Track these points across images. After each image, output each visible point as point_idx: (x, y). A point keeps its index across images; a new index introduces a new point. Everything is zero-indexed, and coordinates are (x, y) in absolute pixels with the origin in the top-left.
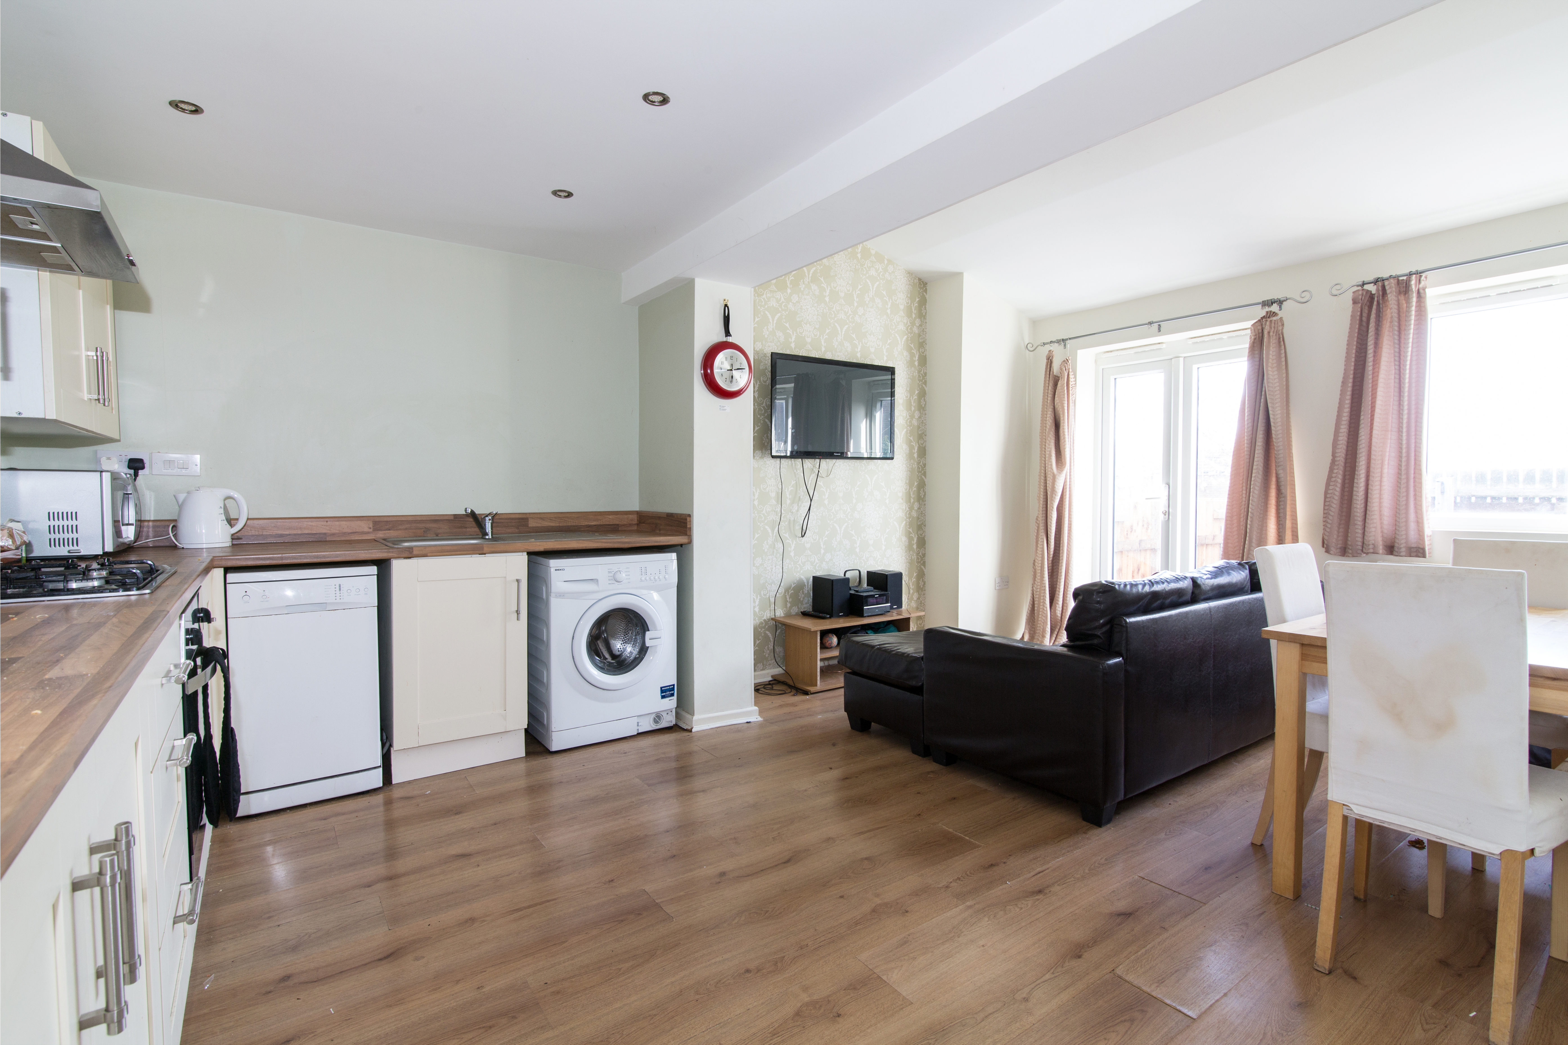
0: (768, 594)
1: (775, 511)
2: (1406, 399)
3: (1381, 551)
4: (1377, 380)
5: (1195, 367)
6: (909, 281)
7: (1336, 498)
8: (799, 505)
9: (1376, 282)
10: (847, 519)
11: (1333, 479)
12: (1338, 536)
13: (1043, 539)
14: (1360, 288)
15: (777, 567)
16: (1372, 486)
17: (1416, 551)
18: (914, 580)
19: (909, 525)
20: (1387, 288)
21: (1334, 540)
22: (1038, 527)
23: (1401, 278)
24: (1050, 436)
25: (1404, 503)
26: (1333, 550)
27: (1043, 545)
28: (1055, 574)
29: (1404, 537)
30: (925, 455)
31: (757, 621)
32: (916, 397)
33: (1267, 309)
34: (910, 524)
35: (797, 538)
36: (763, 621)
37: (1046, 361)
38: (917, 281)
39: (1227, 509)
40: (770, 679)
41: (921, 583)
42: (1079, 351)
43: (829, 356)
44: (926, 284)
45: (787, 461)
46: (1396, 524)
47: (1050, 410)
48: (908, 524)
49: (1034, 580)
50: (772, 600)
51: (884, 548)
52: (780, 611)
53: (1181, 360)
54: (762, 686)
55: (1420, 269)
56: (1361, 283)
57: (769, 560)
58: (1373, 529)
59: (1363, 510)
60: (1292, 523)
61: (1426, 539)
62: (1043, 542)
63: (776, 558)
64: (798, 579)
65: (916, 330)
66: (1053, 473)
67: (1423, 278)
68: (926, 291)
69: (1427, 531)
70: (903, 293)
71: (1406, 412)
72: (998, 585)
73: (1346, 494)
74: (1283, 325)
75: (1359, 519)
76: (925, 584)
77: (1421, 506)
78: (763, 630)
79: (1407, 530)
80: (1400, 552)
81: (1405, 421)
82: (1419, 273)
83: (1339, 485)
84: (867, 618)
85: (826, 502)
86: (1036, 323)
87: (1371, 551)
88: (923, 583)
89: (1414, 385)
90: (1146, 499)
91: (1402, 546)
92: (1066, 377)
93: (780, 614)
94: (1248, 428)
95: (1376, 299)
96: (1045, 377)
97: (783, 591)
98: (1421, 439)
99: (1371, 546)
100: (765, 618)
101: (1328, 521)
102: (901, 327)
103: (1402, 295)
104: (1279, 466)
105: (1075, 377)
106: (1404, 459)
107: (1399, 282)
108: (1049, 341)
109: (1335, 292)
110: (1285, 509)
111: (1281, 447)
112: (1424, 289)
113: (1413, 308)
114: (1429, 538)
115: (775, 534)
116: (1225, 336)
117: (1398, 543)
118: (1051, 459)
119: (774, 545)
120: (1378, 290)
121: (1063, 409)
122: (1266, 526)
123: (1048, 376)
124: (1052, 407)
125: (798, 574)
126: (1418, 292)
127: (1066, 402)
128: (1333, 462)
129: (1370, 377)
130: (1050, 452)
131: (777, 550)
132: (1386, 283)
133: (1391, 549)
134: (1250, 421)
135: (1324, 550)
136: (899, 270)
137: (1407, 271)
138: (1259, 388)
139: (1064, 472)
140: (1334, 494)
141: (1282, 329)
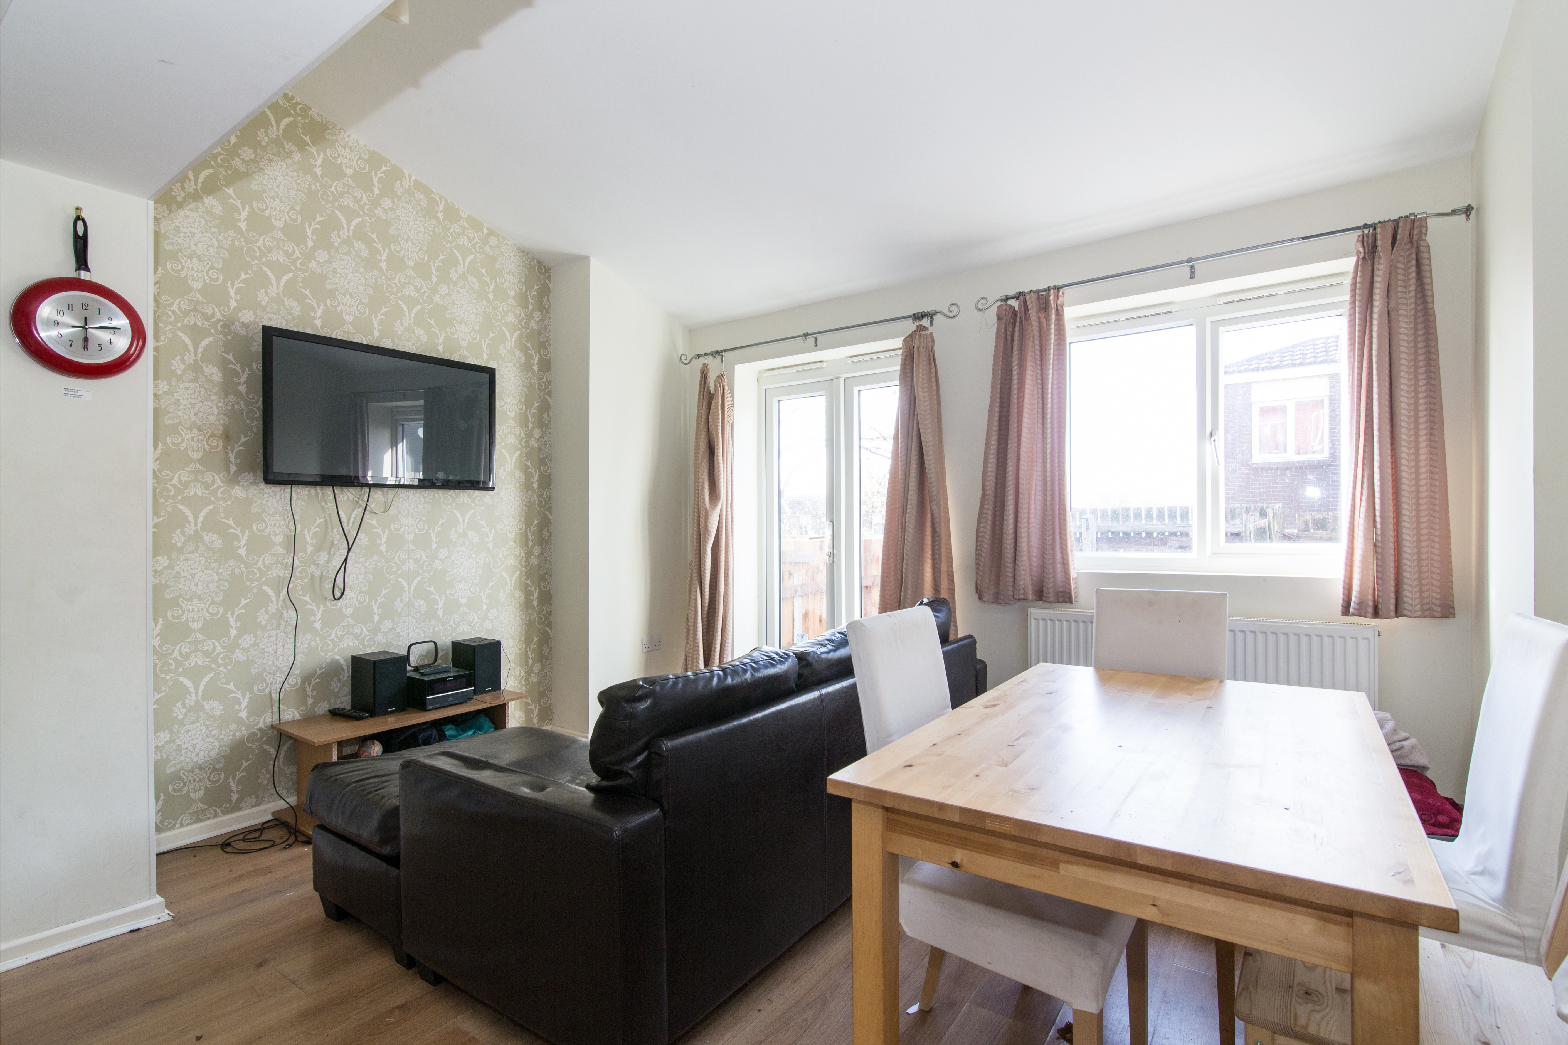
0: (268, 689)
1: (282, 564)
2: (1049, 426)
3: (1030, 597)
4: (1023, 406)
5: (856, 389)
6: (523, 262)
7: (987, 537)
8: (332, 553)
9: (1018, 296)
10: (420, 571)
11: (984, 516)
12: (990, 581)
13: (696, 588)
14: (1003, 303)
15: (286, 646)
16: (1021, 523)
17: (1063, 597)
18: (535, 646)
19: (526, 575)
20: (1028, 302)
21: (986, 585)
22: (692, 574)
23: (1041, 294)
24: (703, 464)
25: (1051, 542)
26: (986, 597)
27: (696, 596)
28: (711, 630)
29: (1052, 580)
30: (550, 485)
31: (244, 732)
32: (535, 411)
33: (918, 323)
34: (528, 575)
35: (328, 602)
36: (257, 731)
37: (700, 375)
38: (533, 263)
39: (883, 550)
40: (270, 817)
41: (546, 650)
42: (736, 366)
43: (387, 344)
44: (550, 269)
45: (307, 489)
46: (1043, 566)
47: (704, 433)
48: (524, 574)
49: (687, 639)
50: (275, 696)
51: (485, 607)
52: (293, 712)
53: (842, 381)
54: (241, 837)
55: (1058, 284)
56: (1004, 297)
57: (270, 636)
58: (1023, 572)
59: (1012, 550)
60: (948, 566)
61: (1072, 582)
62: (696, 591)
63: (285, 632)
64: (329, 661)
65: (533, 324)
66: (706, 509)
67: (1060, 294)
68: (549, 278)
69: (1073, 574)
70: (514, 276)
71: (1049, 441)
72: (646, 646)
73: (997, 532)
74: (933, 341)
75: (1009, 561)
76: (551, 650)
77: (1066, 545)
78: (257, 744)
79: (1054, 572)
80: (1049, 598)
81: (1049, 451)
82: (1058, 288)
83: (989, 522)
84: (433, 711)
85: (383, 548)
86: (692, 331)
87: (1022, 597)
88: (548, 650)
89: (1056, 411)
90: (810, 539)
91: (1050, 591)
92: (721, 395)
93: (294, 716)
94: (902, 456)
95: (1019, 315)
96: (699, 395)
97: (300, 681)
98: (1064, 471)
99: (1022, 592)
100: (261, 725)
101: (981, 563)
102: (511, 319)
103: (1042, 312)
104: (933, 501)
105: (733, 396)
106: (1049, 494)
107: (1039, 298)
108: (703, 353)
109: (980, 306)
110: (940, 549)
111: (934, 480)
112: (1062, 307)
113: (1053, 326)
114: (1074, 581)
115: (282, 598)
116: (883, 356)
117: (1047, 588)
118: (704, 491)
119: (282, 614)
120: (1020, 305)
121: (717, 433)
122: (923, 570)
123: (702, 393)
124: (706, 430)
125: (330, 654)
126: (1057, 310)
127: (720, 424)
128: (984, 495)
129: (1015, 401)
130: (703, 483)
131: (287, 621)
132: (1028, 297)
133: (1040, 595)
134: (903, 448)
135: (977, 596)
136: (507, 245)
137: (1046, 287)
138: (912, 411)
139: (719, 507)
140: (985, 533)
141: (933, 346)
